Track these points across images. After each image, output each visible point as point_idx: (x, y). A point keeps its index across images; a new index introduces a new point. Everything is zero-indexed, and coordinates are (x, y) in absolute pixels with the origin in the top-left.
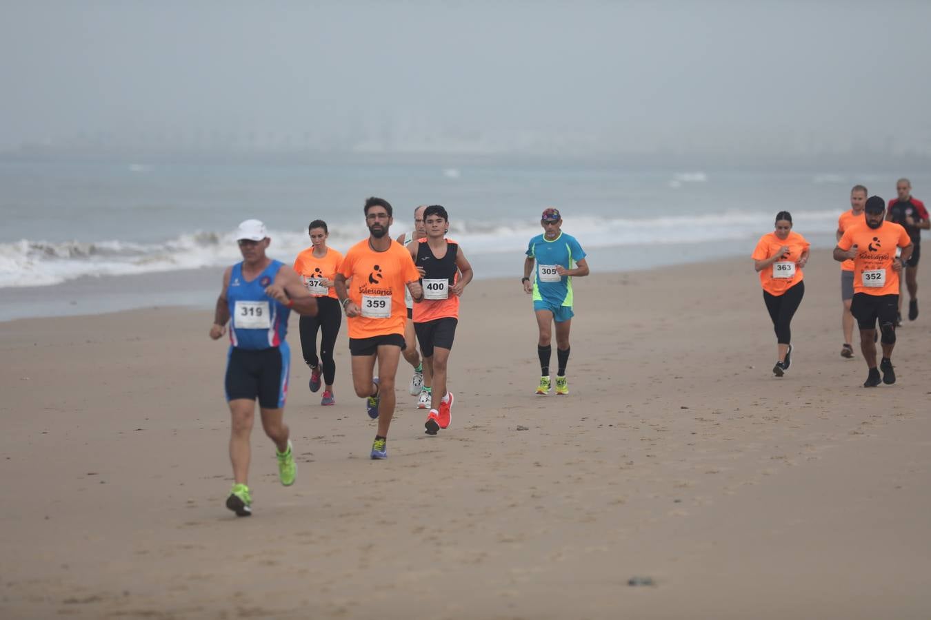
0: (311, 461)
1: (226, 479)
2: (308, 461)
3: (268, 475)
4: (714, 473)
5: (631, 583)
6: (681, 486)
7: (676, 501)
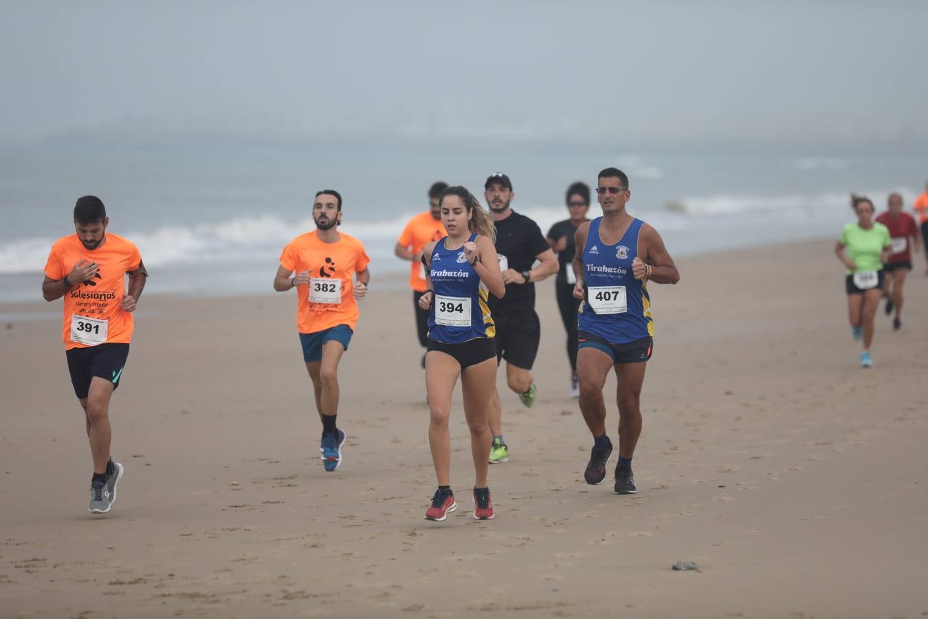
0: (356, 445)
1: (271, 462)
2: (352, 445)
3: (313, 458)
4: (758, 458)
5: (675, 568)
6: (725, 472)
7: (720, 487)
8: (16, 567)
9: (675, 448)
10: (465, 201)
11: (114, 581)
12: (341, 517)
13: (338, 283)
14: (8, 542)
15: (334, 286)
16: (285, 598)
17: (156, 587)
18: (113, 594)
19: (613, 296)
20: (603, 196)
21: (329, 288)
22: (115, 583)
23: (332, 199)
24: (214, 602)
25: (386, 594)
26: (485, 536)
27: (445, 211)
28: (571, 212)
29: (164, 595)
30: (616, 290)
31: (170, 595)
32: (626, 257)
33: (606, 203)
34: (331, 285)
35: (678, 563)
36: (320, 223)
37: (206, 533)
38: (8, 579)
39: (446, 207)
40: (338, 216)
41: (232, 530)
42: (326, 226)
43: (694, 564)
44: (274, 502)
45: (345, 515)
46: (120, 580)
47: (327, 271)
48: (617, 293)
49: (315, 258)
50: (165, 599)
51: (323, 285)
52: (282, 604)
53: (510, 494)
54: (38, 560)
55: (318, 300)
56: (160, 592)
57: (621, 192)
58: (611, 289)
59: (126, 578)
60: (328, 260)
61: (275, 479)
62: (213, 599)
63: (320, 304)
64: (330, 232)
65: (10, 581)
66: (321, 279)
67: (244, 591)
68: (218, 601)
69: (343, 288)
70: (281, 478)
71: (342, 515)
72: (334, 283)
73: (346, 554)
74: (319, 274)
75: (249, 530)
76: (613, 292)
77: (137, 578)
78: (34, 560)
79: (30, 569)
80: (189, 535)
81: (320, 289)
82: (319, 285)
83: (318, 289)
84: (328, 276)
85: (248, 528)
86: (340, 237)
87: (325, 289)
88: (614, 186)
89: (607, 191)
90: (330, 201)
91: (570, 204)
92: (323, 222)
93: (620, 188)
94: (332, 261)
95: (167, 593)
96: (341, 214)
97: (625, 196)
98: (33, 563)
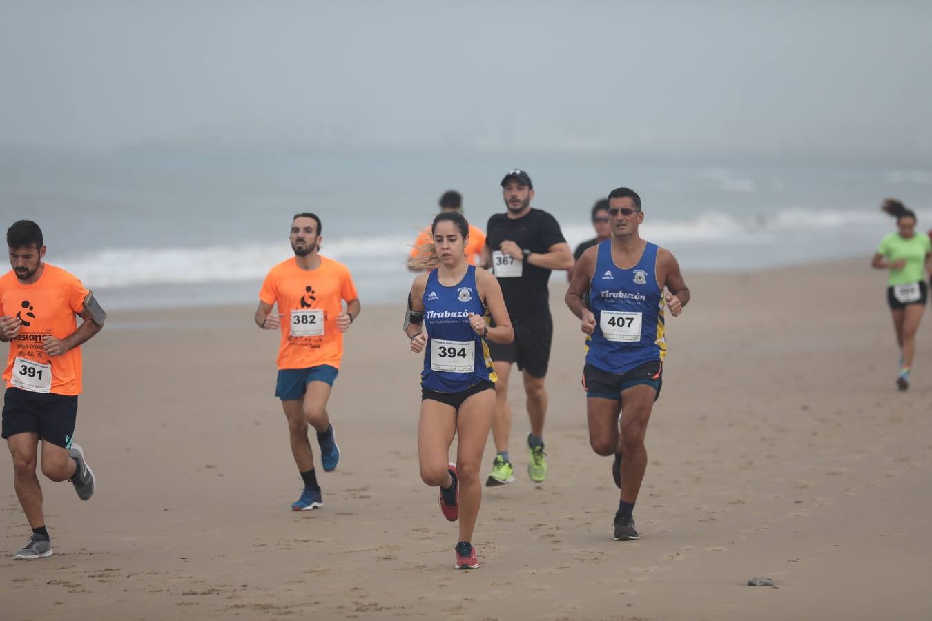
4: (835, 474)
5: (751, 584)
6: (802, 487)
7: (797, 502)
8: (90, 576)
9: (751, 463)
10: (460, 227)
11: (187, 591)
12: (414, 530)
13: (319, 315)
14: (83, 551)
15: (314, 317)
16: (358, 610)
17: (229, 598)
18: (187, 604)
19: (627, 322)
20: (615, 218)
21: (309, 320)
22: (188, 594)
23: (311, 223)
24: (286, 613)
25: (460, 607)
26: (559, 549)
27: (439, 239)
28: (598, 230)
29: (237, 606)
30: (630, 317)
31: (243, 606)
32: (645, 282)
33: (618, 226)
34: (310, 317)
35: (754, 578)
36: (297, 249)
37: (279, 544)
38: (80, 589)
39: (439, 234)
40: (317, 240)
41: (305, 541)
42: (304, 252)
43: (770, 580)
44: (347, 514)
45: (418, 528)
46: (194, 590)
47: (309, 301)
48: (632, 319)
49: (295, 289)
50: (239, 610)
51: (303, 317)
52: (355, 617)
53: (584, 507)
54: (112, 570)
55: (298, 334)
56: (233, 603)
57: (634, 214)
58: (625, 315)
59: (199, 589)
60: (308, 289)
61: (348, 490)
62: (287, 610)
63: (302, 337)
64: (309, 257)
65: (83, 591)
66: (302, 310)
67: (317, 603)
68: (291, 613)
69: (326, 318)
70: (353, 490)
71: (416, 528)
72: (314, 314)
73: (419, 566)
74: (300, 306)
75: (322, 542)
76: (627, 319)
77: (210, 588)
78: (107, 570)
79: (104, 579)
80: (262, 546)
81: (299, 321)
82: (298, 317)
83: (297, 322)
84: (309, 306)
85: (320, 539)
86: (321, 262)
87: (305, 321)
88: (626, 208)
89: (619, 213)
90: (307, 225)
91: (596, 220)
92: (300, 248)
93: (633, 209)
94: (313, 289)
95: (239, 604)
96: (321, 238)
97: (638, 218)
98: (106, 573)
